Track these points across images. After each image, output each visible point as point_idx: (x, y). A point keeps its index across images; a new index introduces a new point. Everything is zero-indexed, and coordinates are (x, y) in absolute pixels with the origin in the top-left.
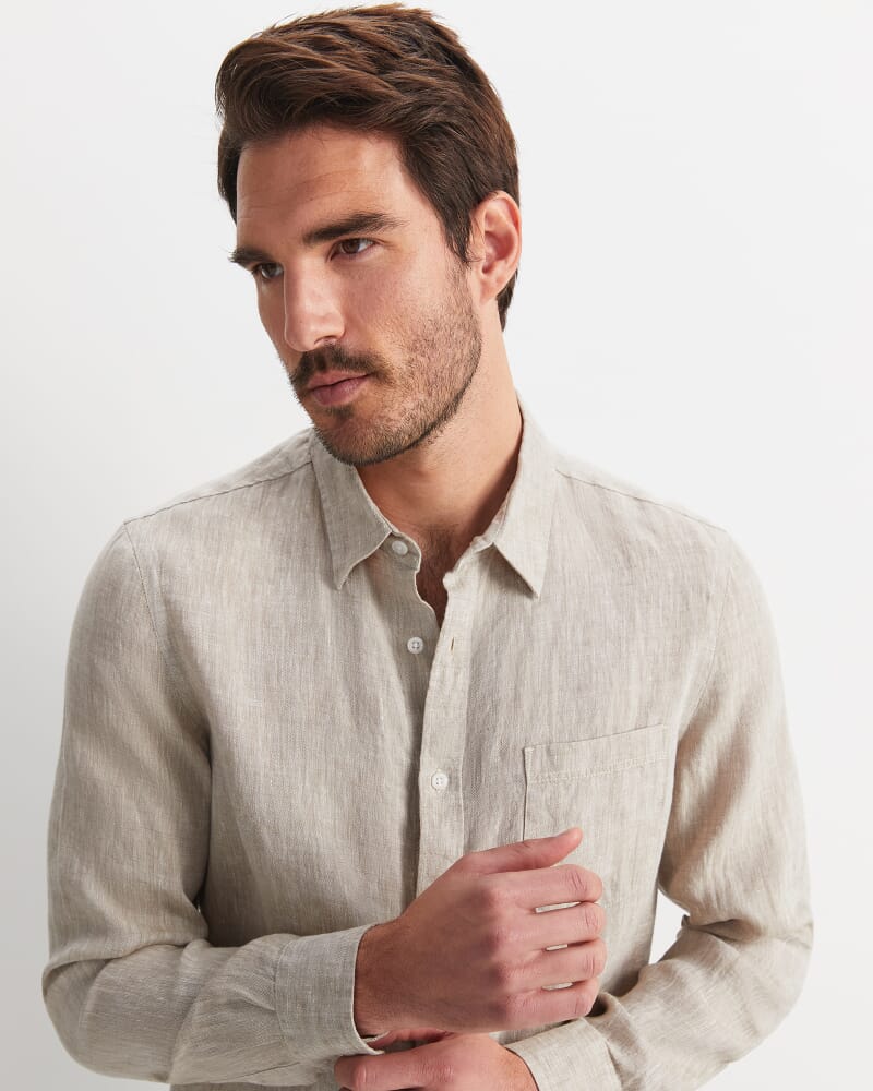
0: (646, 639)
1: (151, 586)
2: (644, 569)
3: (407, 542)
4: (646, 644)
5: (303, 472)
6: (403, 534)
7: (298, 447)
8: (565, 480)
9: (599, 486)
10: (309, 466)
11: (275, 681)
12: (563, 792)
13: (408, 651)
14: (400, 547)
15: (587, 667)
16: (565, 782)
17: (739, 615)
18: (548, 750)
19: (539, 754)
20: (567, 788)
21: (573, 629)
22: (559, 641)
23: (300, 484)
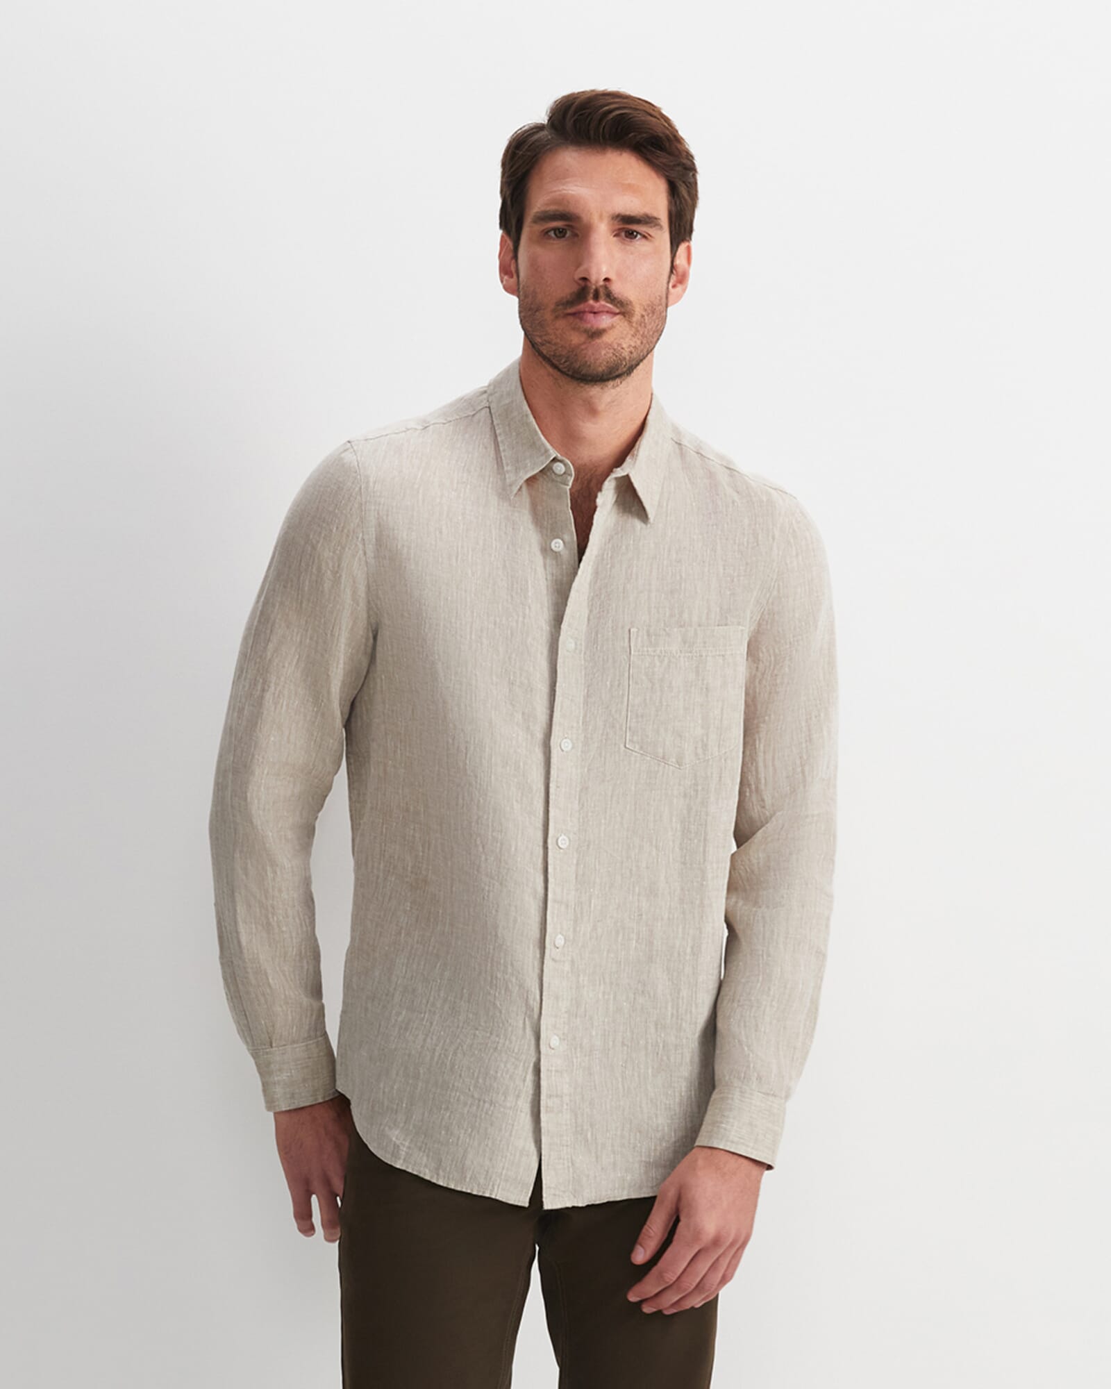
0: (724, 566)
1: (367, 490)
2: (727, 515)
3: (565, 465)
4: (724, 569)
5: (483, 412)
6: (564, 458)
7: (478, 397)
8: (676, 446)
9: (702, 455)
10: (488, 410)
11: (454, 560)
12: (658, 664)
13: (552, 550)
14: (559, 468)
15: (678, 578)
16: (659, 656)
17: (797, 555)
18: (648, 632)
19: (640, 633)
20: (661, 662)
21: (669, 551)
22: (658, 556)
23: (481, 424)
